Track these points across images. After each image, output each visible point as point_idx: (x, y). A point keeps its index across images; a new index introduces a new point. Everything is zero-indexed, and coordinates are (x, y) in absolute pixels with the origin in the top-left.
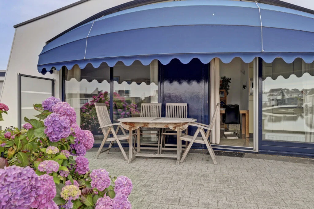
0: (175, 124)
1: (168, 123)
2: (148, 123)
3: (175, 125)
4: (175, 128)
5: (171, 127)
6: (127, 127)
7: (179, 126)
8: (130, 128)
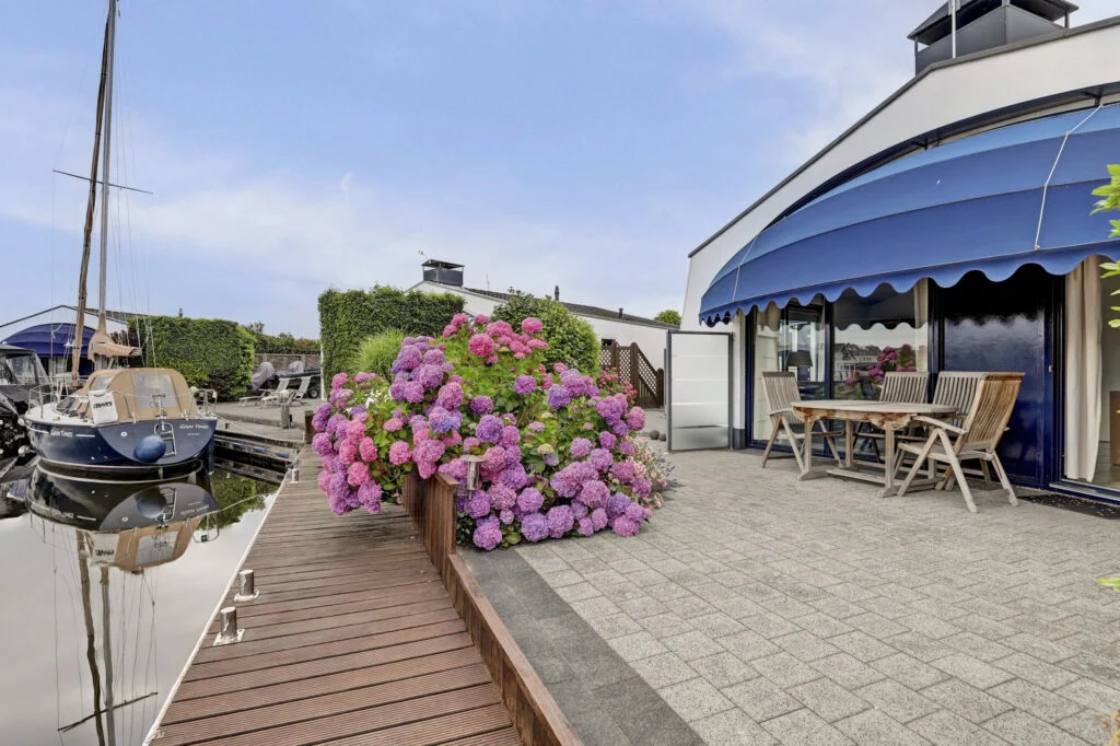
0: (883, 414)
1: (869, 413)
2: (834, 411)
3: (881, 418)
4: (883, 423)
5: (875, 421)
6: (800, 417)
7: (890, 420)
8: (806, 418)
